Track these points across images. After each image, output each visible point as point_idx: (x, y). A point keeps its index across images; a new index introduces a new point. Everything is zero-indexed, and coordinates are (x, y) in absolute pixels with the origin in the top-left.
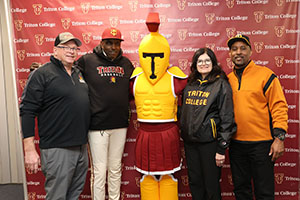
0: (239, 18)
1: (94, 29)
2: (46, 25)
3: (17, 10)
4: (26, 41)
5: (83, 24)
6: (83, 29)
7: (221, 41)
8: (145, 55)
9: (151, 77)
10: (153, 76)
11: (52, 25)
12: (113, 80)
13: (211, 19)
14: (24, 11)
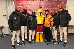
0: (55, 6)
3: (15, 4)
7: (52, 10)
8: (39, 12)
10: (40, 16)
14: (17, 4)
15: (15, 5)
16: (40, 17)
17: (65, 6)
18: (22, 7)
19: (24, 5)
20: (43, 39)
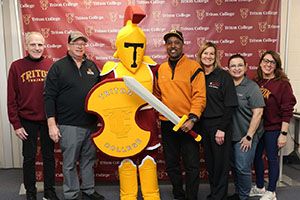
3: (26, 6)
7: (210, 35)
10: (134, 65)
13: (201, 15)
14: (32, 6)
15: (24, 11)
16: (134, 69)
17: (272, 16)
18: (58, 19)
19: (70, 10)
20: (163, 186)
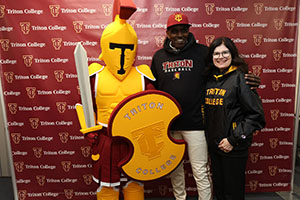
0: (239, 9)
1: (86, 17)
2: (32, 11)
4: (10, 29)
5: (75, 11)
6: (73, 17)
8: (113, 46)
9: (119, 72)
11: (39, 12)
12: (177, 76)
